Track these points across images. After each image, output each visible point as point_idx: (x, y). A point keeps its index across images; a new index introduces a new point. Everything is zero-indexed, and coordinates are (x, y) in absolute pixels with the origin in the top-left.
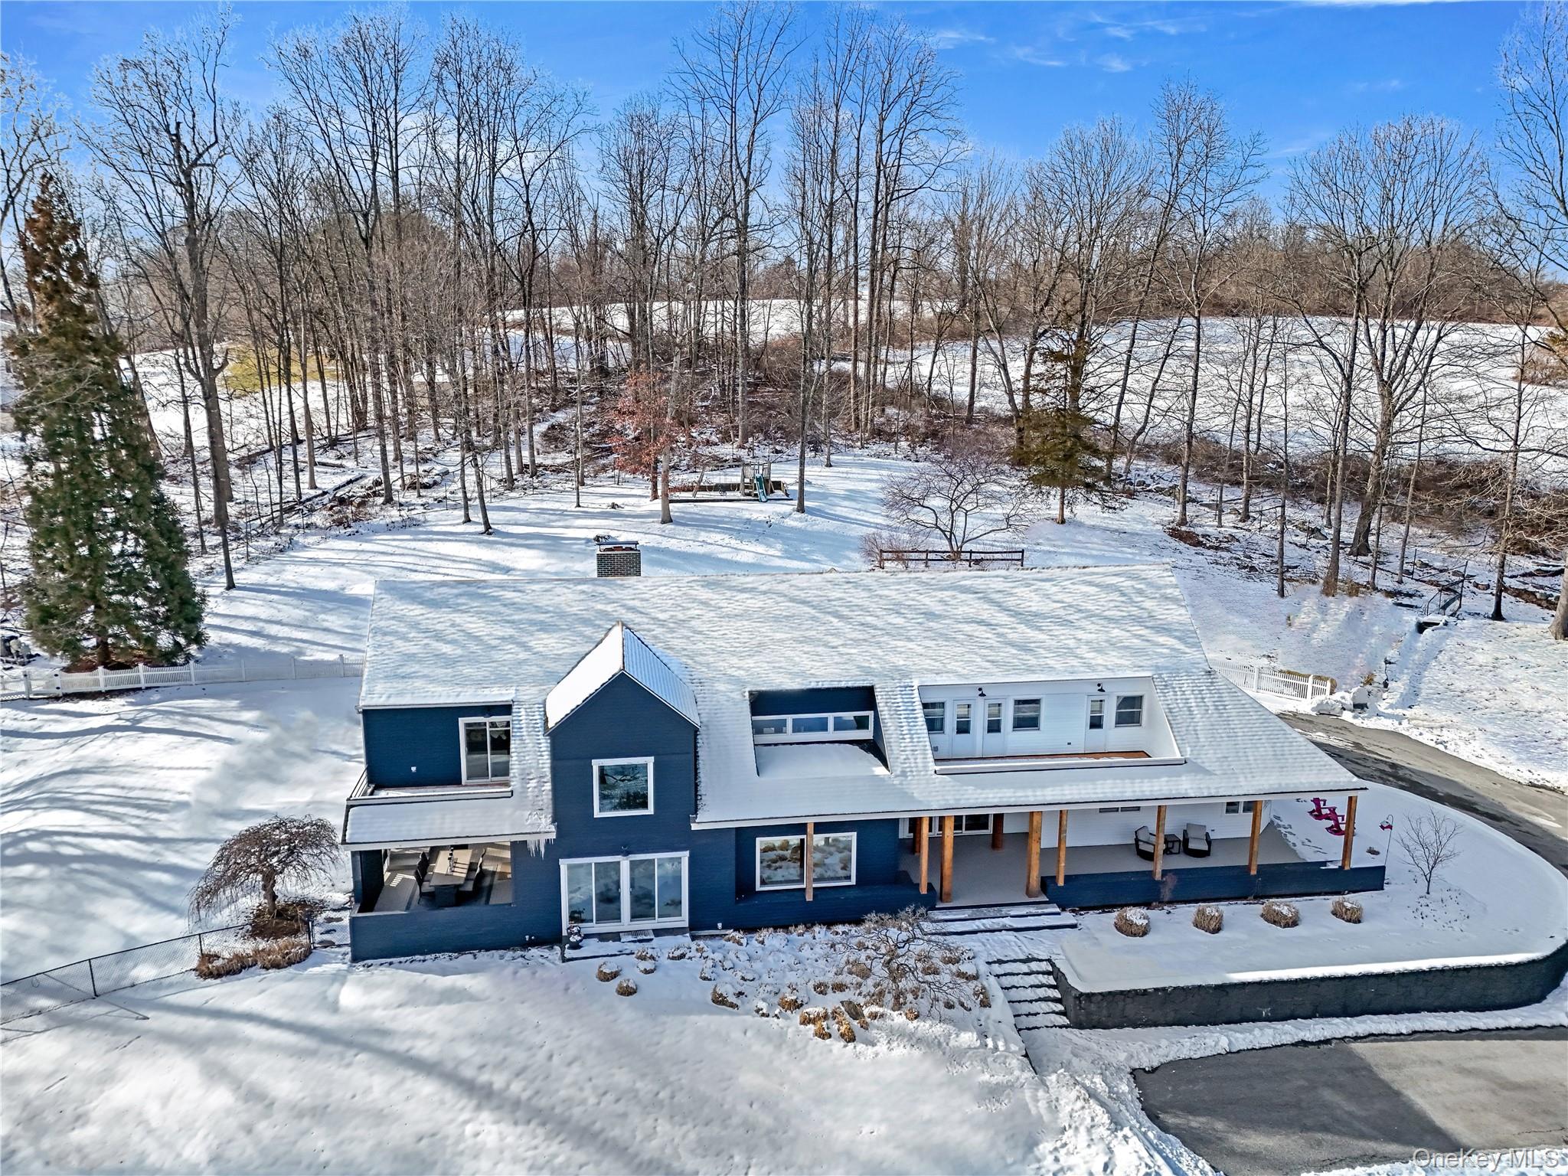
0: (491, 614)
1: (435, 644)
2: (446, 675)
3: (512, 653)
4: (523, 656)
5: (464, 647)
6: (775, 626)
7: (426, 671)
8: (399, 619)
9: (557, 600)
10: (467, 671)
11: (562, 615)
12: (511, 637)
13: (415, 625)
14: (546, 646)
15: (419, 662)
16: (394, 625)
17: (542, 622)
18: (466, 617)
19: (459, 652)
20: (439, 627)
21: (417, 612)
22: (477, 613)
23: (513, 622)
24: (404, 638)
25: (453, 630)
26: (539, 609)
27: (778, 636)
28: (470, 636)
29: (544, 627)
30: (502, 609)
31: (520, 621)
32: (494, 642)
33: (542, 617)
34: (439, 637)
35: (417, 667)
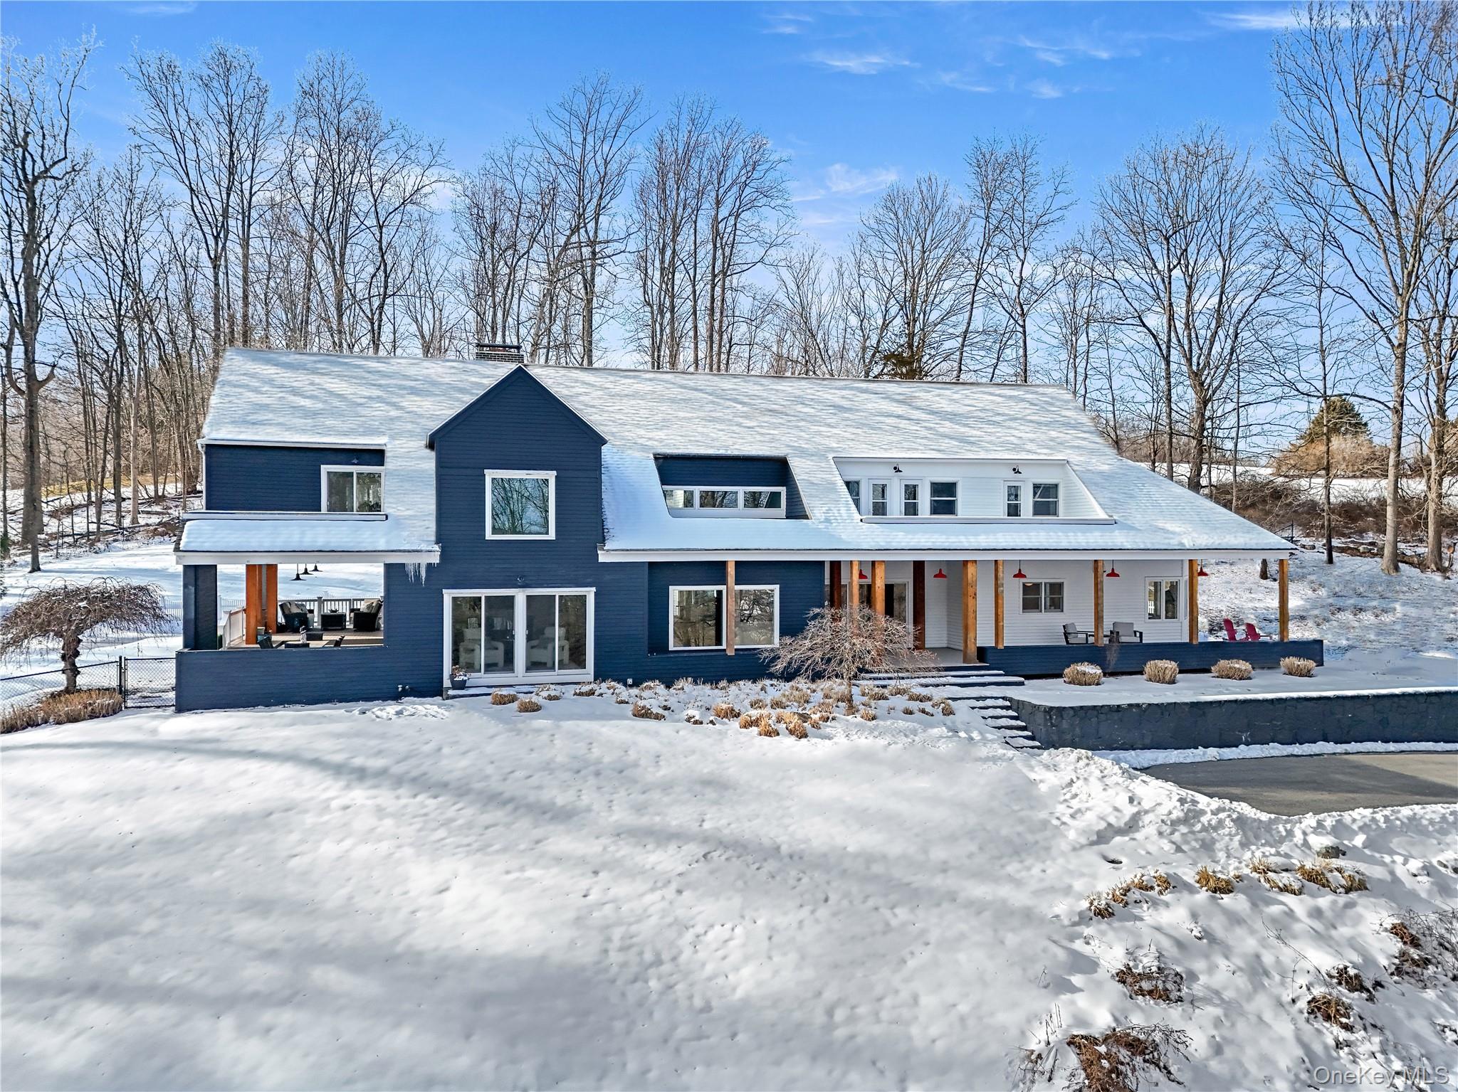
0: (355, 378)
1: (292, 398)
2: (306, 425)
3: (380, 410)
4: (394, 413)
5: (325, 402)
6: (675, 406)
7: (281, 420)
8: (253, 376)
9: (425, 371)
10: (329, 422)
11: (434, 383)
12: (378, 397)
13: (270, 382)
14: (419, 406)
15: (272, 411)
16: (245, 380)
17: (411, 388)
18: (326, 378)
19: (320, 406)
20: (295, 384)
21: (272, 371)
22: (339, 376)
23: (380, 385)
24: (256, 390)
25: (312, 388)
26: (406, 377)
27: (681, 414)
28: (331, 393)
29: (414, 391)
30: (367, 375)
31: (388, 386)
32: (360, 401)
33: (412, 384)
34: (295, 392)
35: (270, 416)
